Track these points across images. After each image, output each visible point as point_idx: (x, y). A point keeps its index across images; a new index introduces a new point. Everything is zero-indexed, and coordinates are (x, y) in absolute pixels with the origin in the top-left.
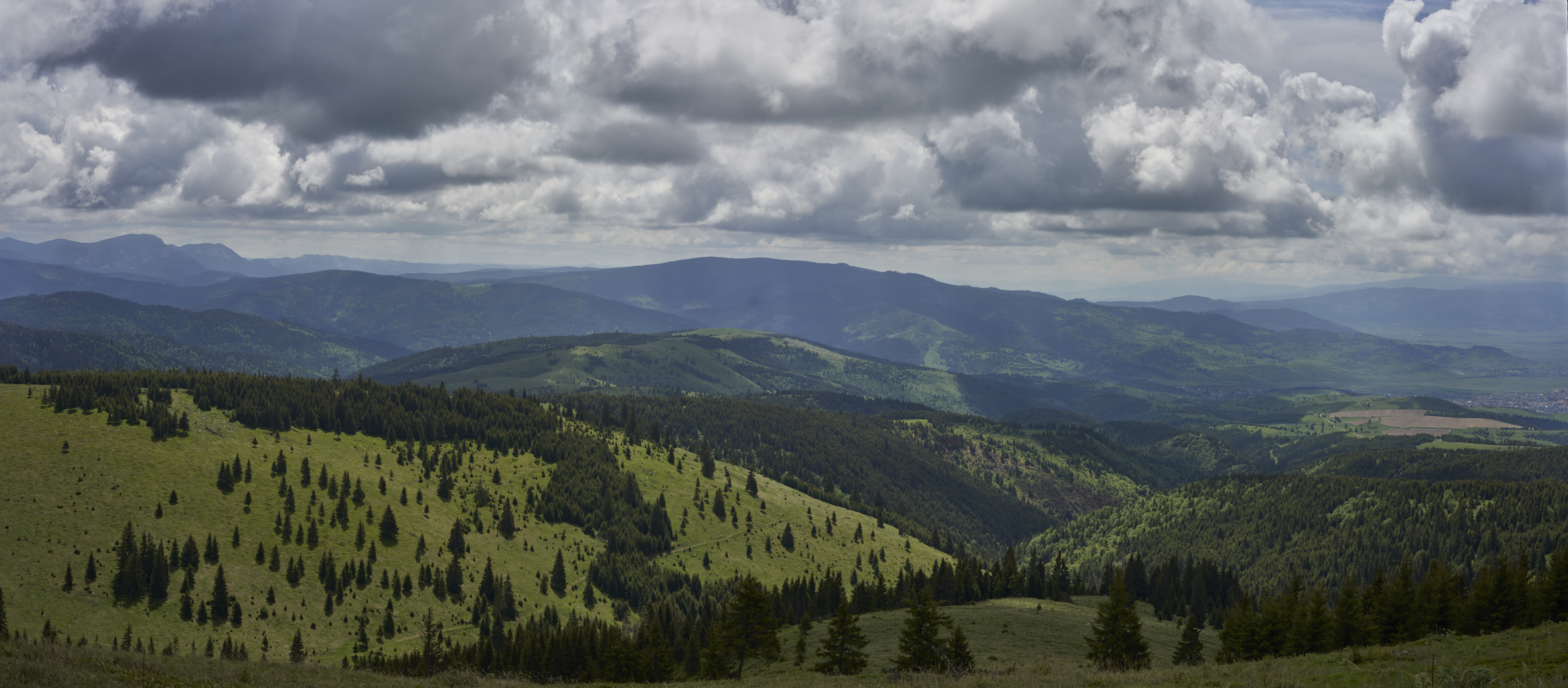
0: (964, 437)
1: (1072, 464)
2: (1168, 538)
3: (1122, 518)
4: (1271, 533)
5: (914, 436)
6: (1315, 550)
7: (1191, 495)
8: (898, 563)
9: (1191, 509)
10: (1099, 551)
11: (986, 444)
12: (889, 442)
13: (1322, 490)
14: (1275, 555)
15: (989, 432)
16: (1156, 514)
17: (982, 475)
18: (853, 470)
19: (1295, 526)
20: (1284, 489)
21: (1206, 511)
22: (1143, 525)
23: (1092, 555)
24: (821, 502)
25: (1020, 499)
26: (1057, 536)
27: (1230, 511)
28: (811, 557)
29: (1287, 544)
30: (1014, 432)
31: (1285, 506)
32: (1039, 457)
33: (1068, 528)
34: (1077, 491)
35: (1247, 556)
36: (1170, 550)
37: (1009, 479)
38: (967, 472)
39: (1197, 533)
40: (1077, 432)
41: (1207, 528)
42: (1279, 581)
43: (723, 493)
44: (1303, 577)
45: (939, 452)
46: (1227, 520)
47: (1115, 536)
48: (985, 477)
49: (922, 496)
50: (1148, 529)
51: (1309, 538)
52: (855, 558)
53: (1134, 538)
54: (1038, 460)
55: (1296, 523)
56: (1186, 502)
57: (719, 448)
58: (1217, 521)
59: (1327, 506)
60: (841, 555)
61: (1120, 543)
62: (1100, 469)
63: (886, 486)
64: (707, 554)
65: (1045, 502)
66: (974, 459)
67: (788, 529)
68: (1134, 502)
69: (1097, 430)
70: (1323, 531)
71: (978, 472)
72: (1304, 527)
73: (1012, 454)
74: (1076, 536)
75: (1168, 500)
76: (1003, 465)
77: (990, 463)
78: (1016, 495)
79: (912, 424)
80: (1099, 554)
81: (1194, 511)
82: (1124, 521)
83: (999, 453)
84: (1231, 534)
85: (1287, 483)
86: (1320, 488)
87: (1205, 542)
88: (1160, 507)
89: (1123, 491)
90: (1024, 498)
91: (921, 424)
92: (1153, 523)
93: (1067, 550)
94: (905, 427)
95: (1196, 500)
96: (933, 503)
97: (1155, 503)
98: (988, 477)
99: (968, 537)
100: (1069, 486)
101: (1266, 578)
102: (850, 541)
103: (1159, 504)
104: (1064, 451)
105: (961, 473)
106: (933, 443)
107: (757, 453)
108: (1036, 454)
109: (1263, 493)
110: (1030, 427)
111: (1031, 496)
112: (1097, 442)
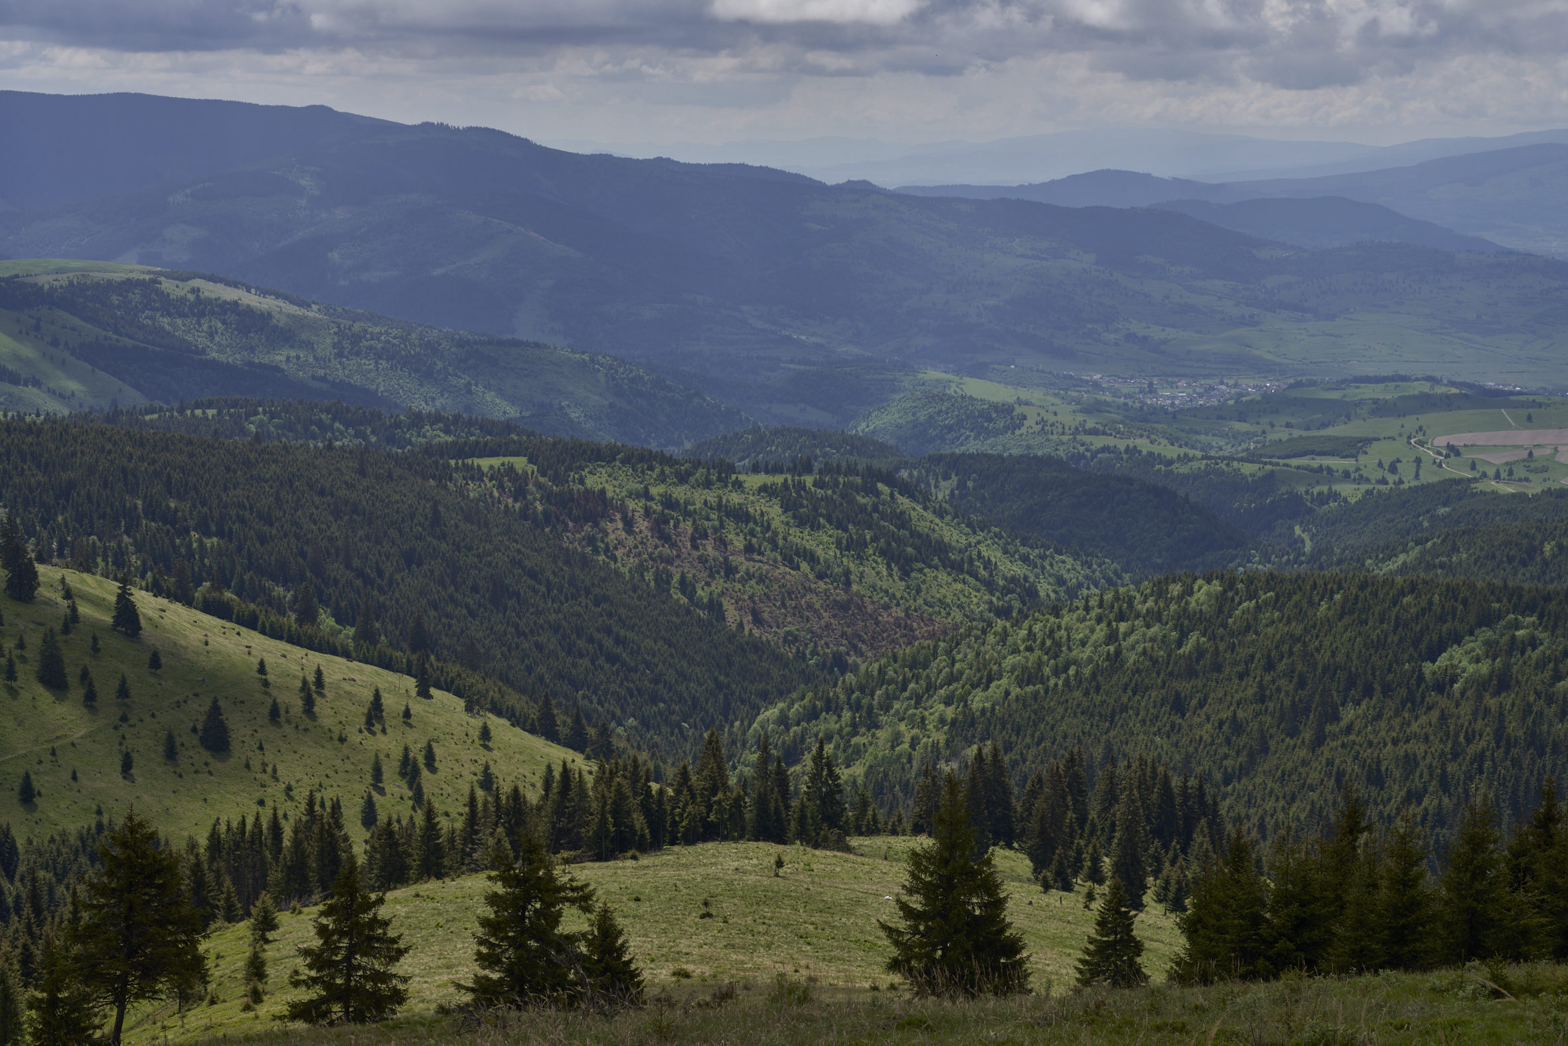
0: (610, 494)
1: (848, 549)
2: (1061, 710)
3: (957, 666)
4: (1293, 703)
5: (496, 494)
6: (1395, 742)
7: (1112, 616)
8: (465, 773)
9: (1112, 648)
10: (907, 739)
11: (659, 508)
12: (441, 509)
13: (1413, 610)
14: (1302, 753)
15: (663, 481)
16: (1033, 658)
17: (649, 576)
18: (360, 574)
19: (1348, 689)
20: (1324, 605)
21: (1144, 652)
22: (1004, 681)
23: (893, 747)
24: (289, 647)
25: (734, 628)
26: (814, 706)
27: (1200, 652)
28: (269, 769)
29: (1328, 728)
30: (720, 479)
31: (1327, 643)
32: (776, 533)
33: (839, 690)
34: (860, 609)
35: (1238, 753)
36: (1065, 737)
37: (708, 584)
38: (616, 572)
39: (1125, 699)
40: (859, 480)
41: (1147, 689)
42: (1312, 811)
43: (60, 638)
44: (1367, 802)
45: (554, 527)
46: (1191, 673)
47: (942, 707)
48: (656, 580)
49: (516, 626)
50: (1015, 691)
51: (1379, 717)
52: (368, 768)
53: (983, 711)
54: (773, 542)
55: (1351, 683)
56: (1101, 632)
57: (45, 534)
58: (1171, 674)
59: (1423, 646)
60: (338, 763)
61: (954, 722)
62: (909, 560)
63: (435, 607)
64: (27, 778)
65: (789, 633)
66: (630, 542)
67: (215, 710)
68: (984, 632)
69: (904, 474)
70: (1413, 703)
71: (641, 569)
72: (1368, 692)
73: (716, 530)
74: (856, 707)
75: (1059, 628)
76: (695, 554)
77: (666, 550)
78: (724, 619)
79: (491, 467)
80: (906, 746)
81: (1118, 652)
82: (961, 673)
83: (687, 526)
84: (1201, 704)
85: (1332, 593)
86: (1409, 605)
87: (1144, 721)
88: (1043, 643)
89: (961, 607)
90: (741, 626)
91: (511, 468)
92: (1027, 677)
93: (836, 737)
94: (477, 475)
95: (1123, 627)
96: (540, 639)
97: (1031, 635)
98: (663, 581)
99: (618, 712)
100: (841, 596)
101: (1282, 803)
102: (355, 730)
103: (1039, 635)
104: (830, 521)
105: (602, 574)
106: (540, 508)
107: (135, 544)
108: (769, 528)
109: (1276, 614)
110: (756, 469)
111: (758, 620)
112: (904, 502)
